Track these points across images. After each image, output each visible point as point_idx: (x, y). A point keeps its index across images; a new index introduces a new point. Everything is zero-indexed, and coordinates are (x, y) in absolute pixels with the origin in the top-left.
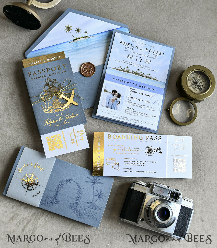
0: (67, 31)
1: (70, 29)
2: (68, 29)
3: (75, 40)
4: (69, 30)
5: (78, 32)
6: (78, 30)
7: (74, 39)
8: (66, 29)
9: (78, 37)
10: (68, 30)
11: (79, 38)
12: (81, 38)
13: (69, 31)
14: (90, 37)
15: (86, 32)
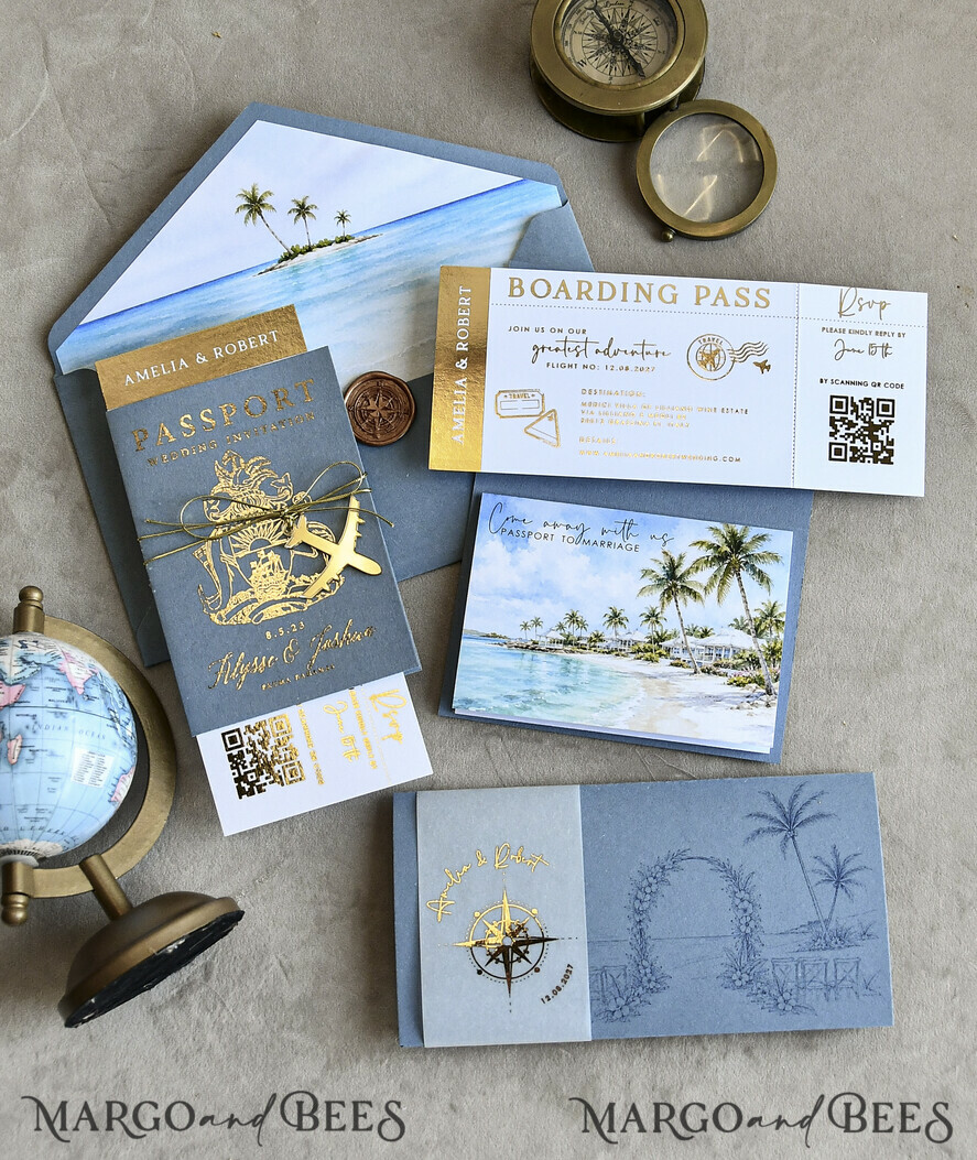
0: (247, 218)
1: (263, 205)
2: (255, 205)
3: (288, 257)
4: (260, 213)
5: (301, 217)
6: (302, 210)
7: (282, 252)
8: (245, 205)
9: (303, 244)
10: (251, 211)
11: (310, 249)
12: (319, 246)
13: (258, 217)
14: (361, 237)
15: (342, 218)
